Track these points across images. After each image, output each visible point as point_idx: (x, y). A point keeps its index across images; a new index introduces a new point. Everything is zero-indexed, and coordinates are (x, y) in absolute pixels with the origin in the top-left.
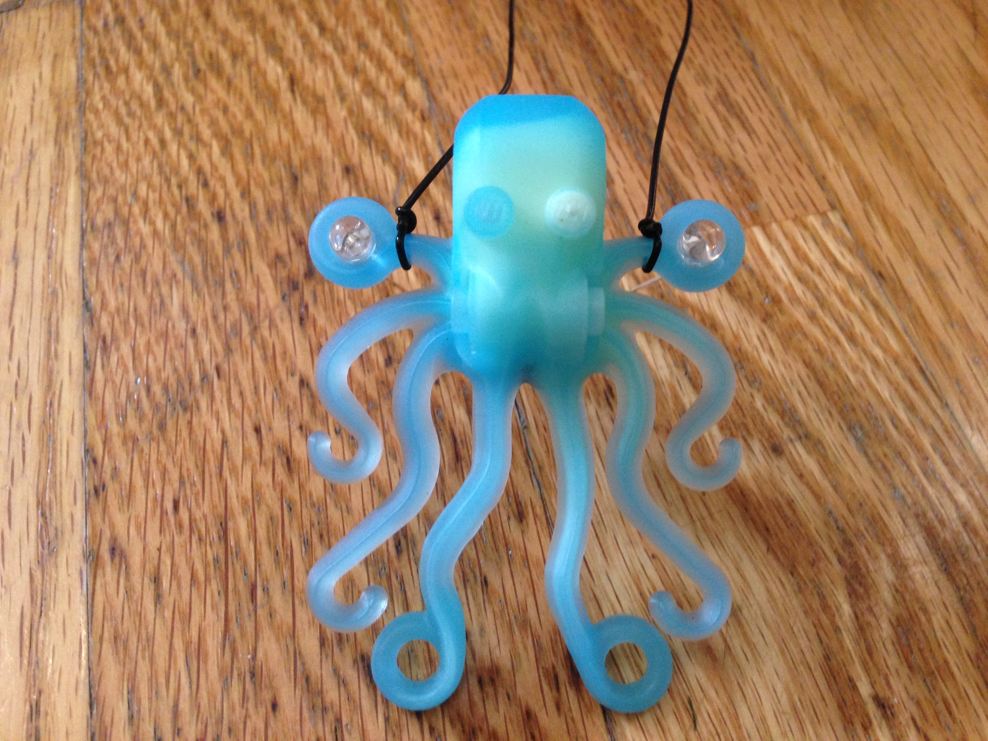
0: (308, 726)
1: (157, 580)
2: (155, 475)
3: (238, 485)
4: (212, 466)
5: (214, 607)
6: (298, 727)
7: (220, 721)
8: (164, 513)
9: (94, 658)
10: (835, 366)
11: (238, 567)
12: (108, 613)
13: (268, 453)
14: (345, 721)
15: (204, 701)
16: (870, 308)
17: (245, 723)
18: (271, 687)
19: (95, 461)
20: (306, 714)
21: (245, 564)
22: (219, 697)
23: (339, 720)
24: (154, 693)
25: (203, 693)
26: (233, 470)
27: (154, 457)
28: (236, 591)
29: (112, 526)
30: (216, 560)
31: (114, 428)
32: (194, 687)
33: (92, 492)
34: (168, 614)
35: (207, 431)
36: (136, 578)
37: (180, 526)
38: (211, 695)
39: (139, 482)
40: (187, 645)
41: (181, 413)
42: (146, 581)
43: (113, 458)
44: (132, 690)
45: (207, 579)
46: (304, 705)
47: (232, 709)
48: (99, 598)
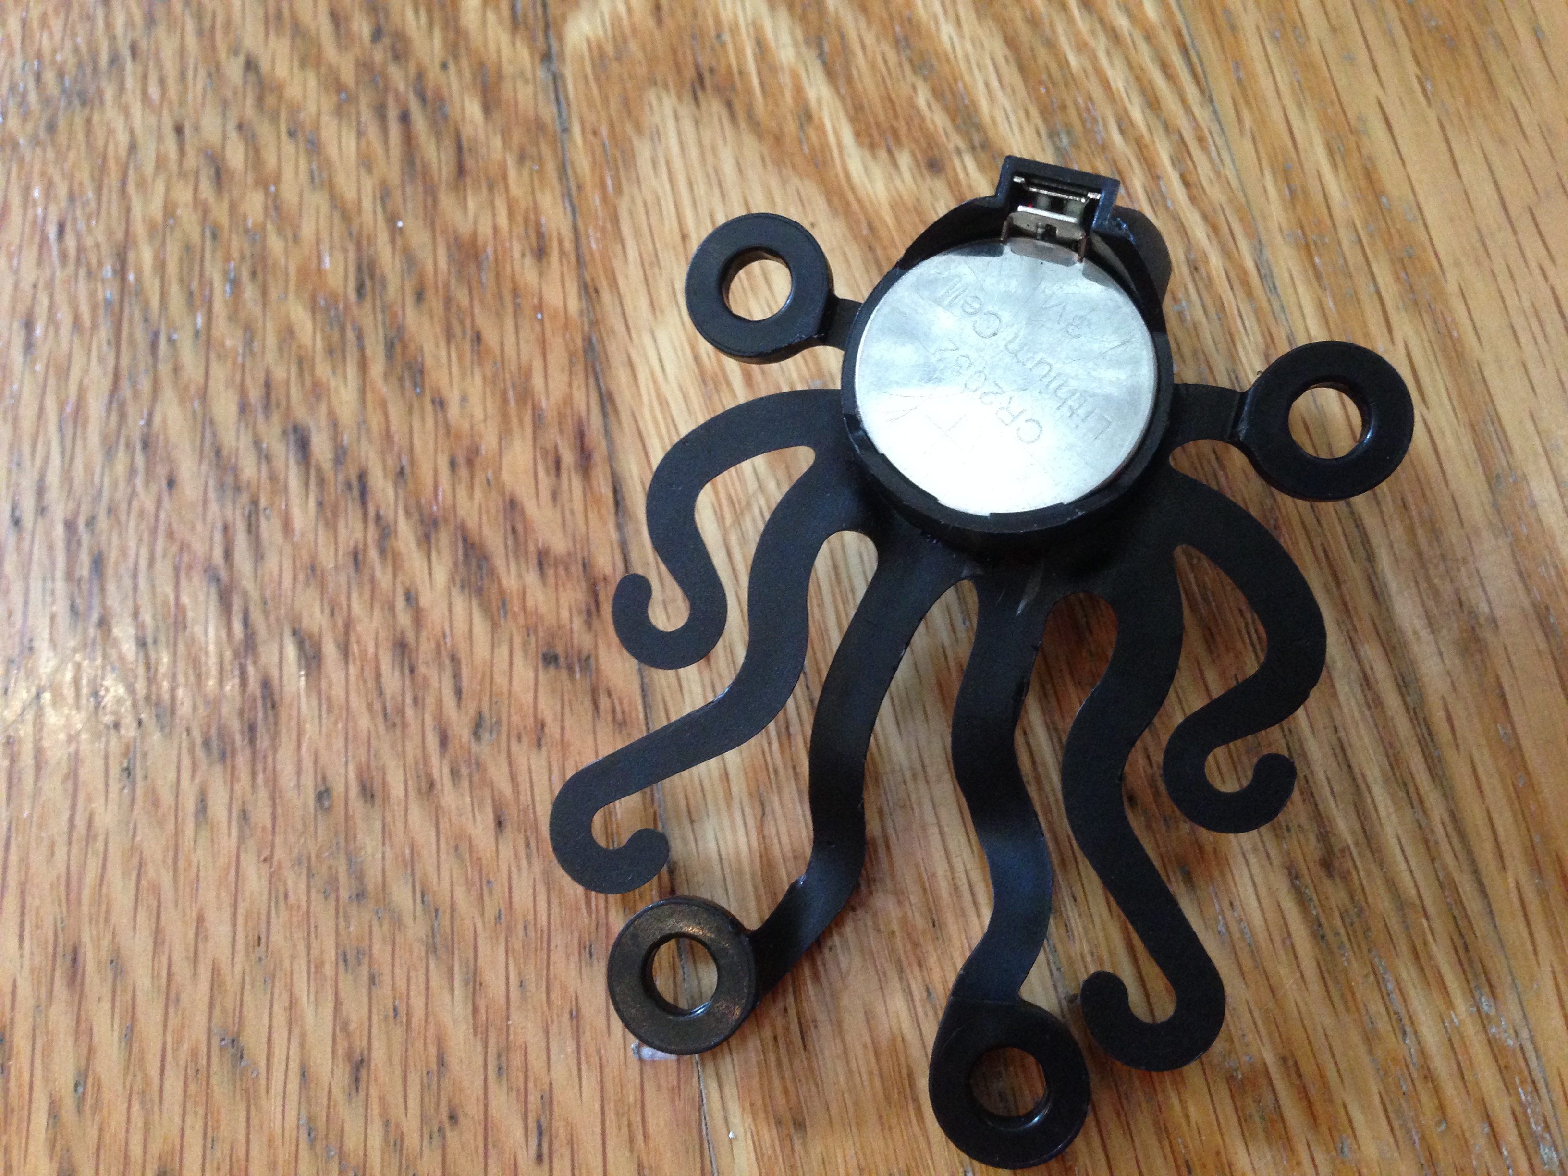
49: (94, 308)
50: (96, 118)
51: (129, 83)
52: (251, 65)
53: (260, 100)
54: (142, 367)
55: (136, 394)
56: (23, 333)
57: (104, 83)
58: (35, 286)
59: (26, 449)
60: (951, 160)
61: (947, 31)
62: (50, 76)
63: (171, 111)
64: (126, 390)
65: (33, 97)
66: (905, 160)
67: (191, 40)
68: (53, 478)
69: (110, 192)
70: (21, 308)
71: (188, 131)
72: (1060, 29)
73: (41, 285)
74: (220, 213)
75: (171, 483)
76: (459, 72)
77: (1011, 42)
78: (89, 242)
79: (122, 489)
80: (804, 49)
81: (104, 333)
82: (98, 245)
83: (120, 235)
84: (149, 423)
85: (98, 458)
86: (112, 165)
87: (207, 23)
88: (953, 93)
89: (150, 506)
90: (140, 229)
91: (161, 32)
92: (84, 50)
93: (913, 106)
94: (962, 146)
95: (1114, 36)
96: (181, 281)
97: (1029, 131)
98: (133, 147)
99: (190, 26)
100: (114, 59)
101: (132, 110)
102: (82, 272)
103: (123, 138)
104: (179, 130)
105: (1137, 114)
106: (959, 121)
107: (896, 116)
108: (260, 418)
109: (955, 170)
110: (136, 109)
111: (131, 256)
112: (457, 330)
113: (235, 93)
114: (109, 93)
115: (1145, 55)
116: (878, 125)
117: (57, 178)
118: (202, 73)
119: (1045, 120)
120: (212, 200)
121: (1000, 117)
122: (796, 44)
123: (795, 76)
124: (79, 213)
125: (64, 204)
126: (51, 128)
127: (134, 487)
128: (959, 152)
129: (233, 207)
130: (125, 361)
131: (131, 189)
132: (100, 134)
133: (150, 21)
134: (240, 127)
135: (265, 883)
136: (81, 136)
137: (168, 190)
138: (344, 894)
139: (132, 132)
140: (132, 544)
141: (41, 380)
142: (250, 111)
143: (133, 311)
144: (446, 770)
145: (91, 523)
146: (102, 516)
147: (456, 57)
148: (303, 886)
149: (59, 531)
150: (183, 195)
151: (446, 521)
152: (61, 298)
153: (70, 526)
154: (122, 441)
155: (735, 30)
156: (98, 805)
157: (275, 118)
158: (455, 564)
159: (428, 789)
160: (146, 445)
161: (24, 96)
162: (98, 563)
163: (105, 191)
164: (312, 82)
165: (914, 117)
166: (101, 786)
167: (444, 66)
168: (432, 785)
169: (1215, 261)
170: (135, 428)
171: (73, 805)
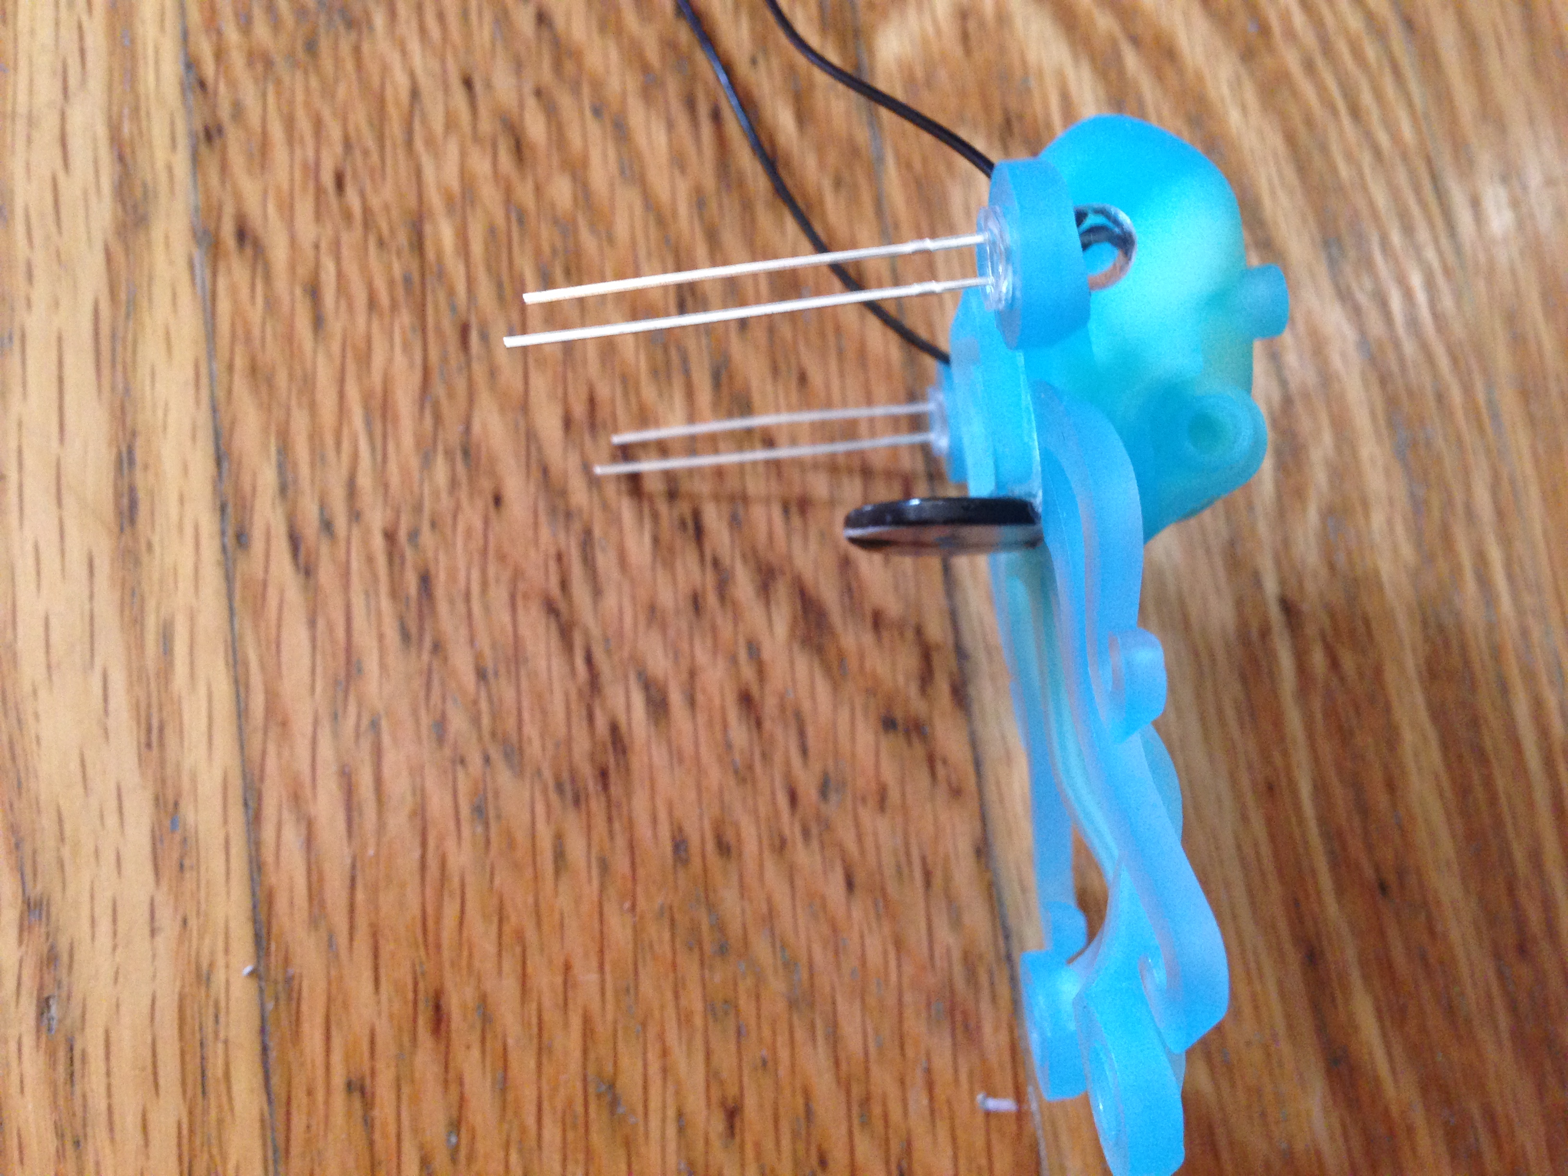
0: (545, 533)
1: (314, 292)
2: (304, 125)
3: (438, 168)
4: (395, 128)
5: (406, 347)
6: (530, 533)
7: (418, 509)
8: (319, 191)
9: (221, 394)
10: (1324, 149)
11: (442, 296)
12: (240, 332)
13: (486, 125)
14: (597, 532)
15: (395, 480)
16: (1387, 70)
17: (455, 517)
18: (493, 473)
19: (202, 84)
20: (543, 518)
21: (451, 293)
22: (416, 475)
23: (588, 533)
24: (318, 457)
25: (393, 467)
26: (430, 142)
27: (300, 97)
28: (439, 331)
29: (238, 197)
30: (407, 280)
31: (232, 35)
32: (379, 458)
33: (202, 135)
34: (336, 347)
35: (385, 69)
36: (281, 284)
37: (347, 216)
38: (405, 471)
39: (277, 132)
40: (367, 398)
41: (342, 29)
42: (298, 291)
43: (232, 84)
44: (285, 450)
45: (394, 307)
46: (542, 505)
47: (436, 495)
48: (224, 306)
49: (391, 283)
50: (366, 48)
51: (402, 11)
52: (543, 18)
53: (558, 64)
54: (454, 365)
55: (451, 395)
56: (308, 302)
58: (317, 247)
59: (329, 440)
63: (456, 56)
64: (439, 389)
68: (365, 481)
69: (395, 145)
70: (303, 271)
71: (478, 87)
72: (1331, 134)
73: (324, 245)
74: (525, 195)
75: (498, 500)
76: (770, 74)
78: (375, 202)
79: (446, 502)
81: (405, 318)
82: (387, 209)
83: (412, 202)
84: (467, 431)
85: (414, 463)
86: (393, 112)
89: (478, 524)
90: (435, 198)
96: (489, 268)
98: (415, 93)
101: (409, 46)
102: (372, 239)
103: (402, 80)
104: (468, 83)
105: (1396, 237)
108: (587, 438)
110: (414, 46)
111: (428, 229)
112: (783, 367)
113: (528, 50)
114: (379, 20)
117: (326, 115)
118: (488, 17)
120: (514, 177)
121: (1280, 215)
124: (359, 164)
125: (339, 149)
127: (458, 501)
129: (539, 190)
130: (435, 355)
131: (419, 144)
132: (373, 68)
134: (538, 94)
135: (629, 931)
136: (349, 65)
137: (463, 154)
138: (708, 948)
139: (412, 76)
140: (461, 564)
141: (338, 362)
142: (547, 74)
143: (438, 298)
144: (797, 830)
145: (414, 535)
146: (426, 528)
147: (765, 52)
148: (667, 936)
149: (378, 542)
150: (481, 165)
151: (783, 573)
153: (390, 536)
154: (440, 448)
156: (450, 844)
157: (576, 89)
158: (795, 618)
159: (781, 846)
160: (466, 453)
162: (426, 580)
163: (388, 143)
164: (614, 55)
166: (452, 825)
167: (754, 62)
168: (783, 843)
170: (453, 433)
171: (424, 844)
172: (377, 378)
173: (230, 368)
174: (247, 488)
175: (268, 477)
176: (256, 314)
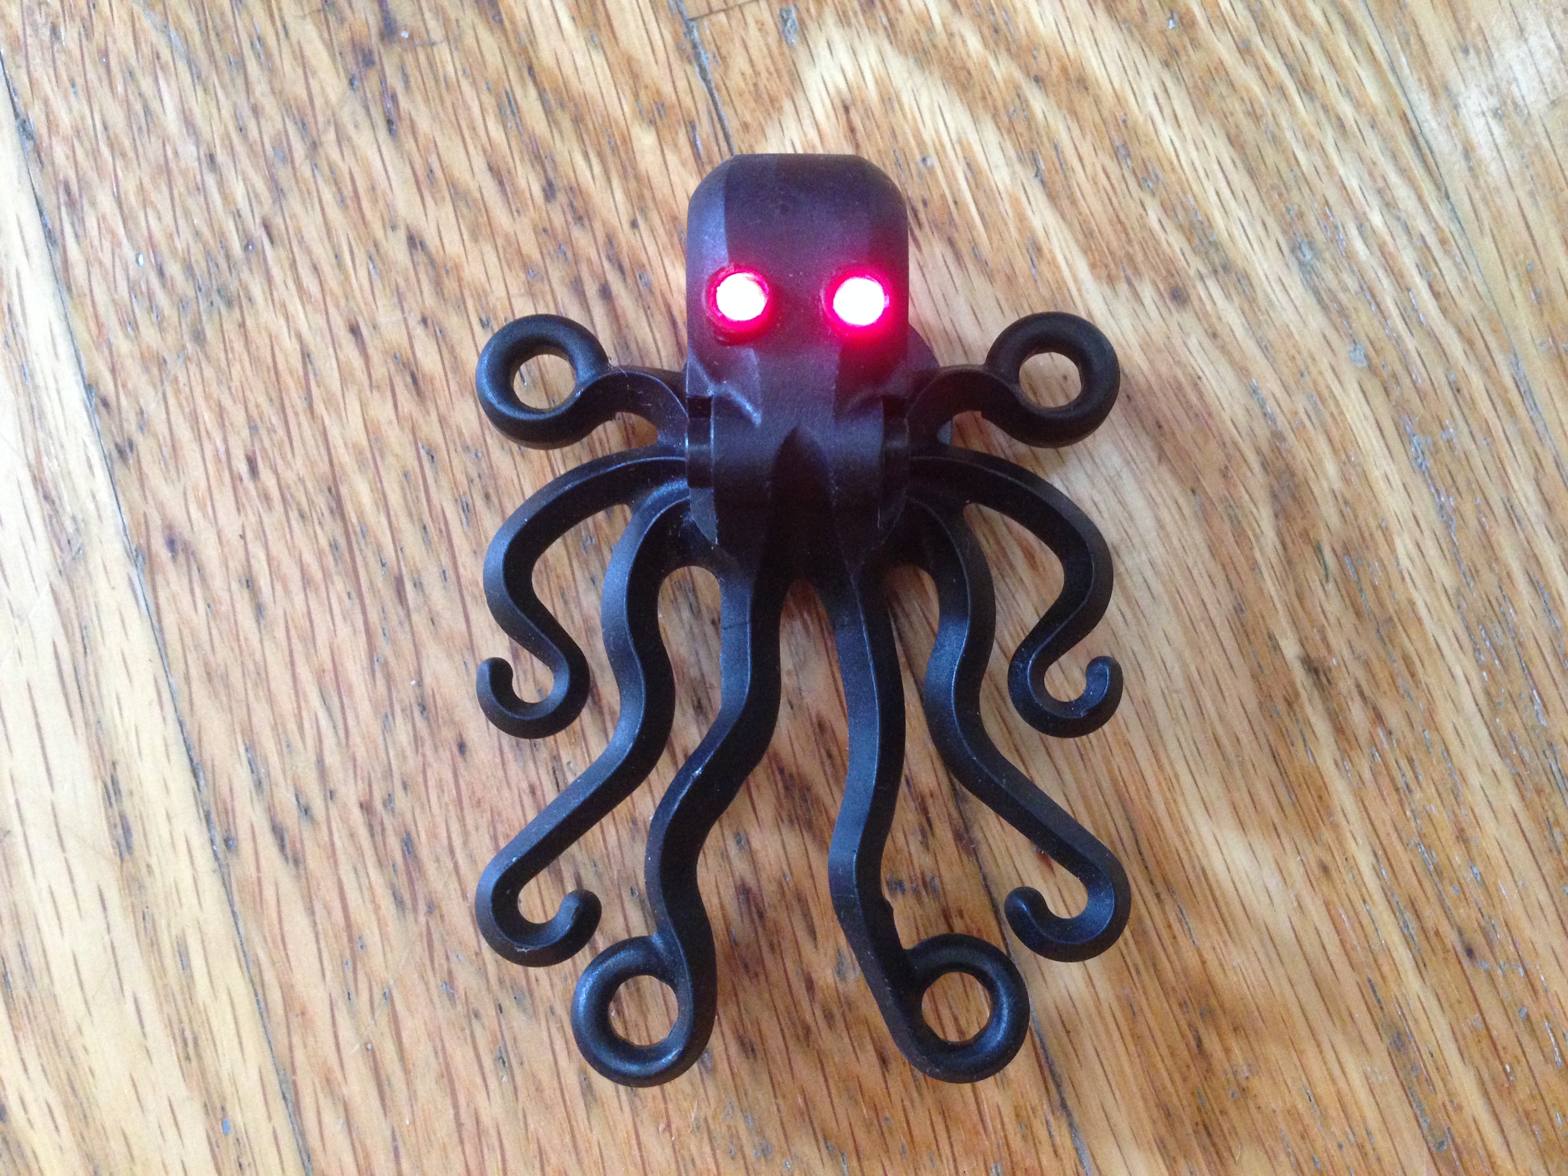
49: (319, 555)
50: (249, 322)
51: (276, 273)
52: (414, 242)
53: (438, 284)
54: (394, 621)
55: (397, 654)
56: (246, 593)
57: (245, 275)
58: (243, 537)
59: (292, 727)
60: (1194, 287)
61: (1166, 132)
62: (174, 269)
63: (337, 305)
64: (385, 649)
65: (162, 298)
66: (1147, 292)
67: (335, 214)
68: (332, 759)
69: (296, 414)
70: (236, 564)
71: (365, 331)
72: (1284, 122)
73: (250, 535)
74: (431, 430)
75: (462, 747)
76: (652, 230)
77: (1234, 140)
78: (289, 477)
79: (413, 762)
80: (1018, 167)
81: (339, 586)
82: (302, 480)
83: (324, 467)
84: (420, 684)
85: (376, 729)
86: (289, 381)
87: (348, 191)
88: (1185, 209)
89: (448, 776)
90: (344, 457)
91: (294, 203)
92: (206, 231)
93: (1145, 226)
94: (1204, 271)
95: (1341, 125)
96: (410, 515)
97: (1270, 245)
98: (306, 356)
99: (328, 195)
100: (248, 244)
101: (291, 309)
102: (294, 515)
103: (290, 345)
104: (354, 330)
105: (1376, 219)
106: (1196, 241)
107: (1129, 241)
109: (1200, 299)
110: (296, 307)
111: (344, 490)
113: (407, 280)
114: (257, 290)
115: (1374, 148)
116: (1112, 253)
117: (227, 402)
118: (361, 256)
119: (1285, 232)
120: (417, 414)
121: (1237, 232)
122: (1009, 164)
123: (1015, 202)
124: (267, 443)
125: (245, 432)
126: (199, 337)
127: (424, 755)
128: (1202, 278)
129: (443, 421)
130: (374, 617)
131: (320, 407)
132: (261, 341)
133: (278, 192)
134: (424, 321)
135: (669, 1151)
136: (238, 346)
137: (363, 406)
138: (751, 1154)
139: (299, 337)
140: (440, 820)
141: (285, 648)
142: (430, 300)
143: (367, 558)
144: (820, 1016)
145: (388, 801)
146: (399, 793)
147: (643, 210)
148: (707, 1149)
149: (357, 816)
150: (383, 411)
152: (278, 549)
153: (366, 807)
154: (397, 708)
155: (940, 151)
156: (481, 1099)
157: (461, 305)
159: (805, 1035)
160: (423, 708)
161: (150, 297)
162: (408, 844)
163: (290, 412)
164: (492, 259)
165: (1150, 242)
166: (479, 1081)
167: (634, 224)
168: (807, 1030)
169: (1477, 381)
170: (406, 691)
171: (456, 1106)
172: (325, 654)
173: (187, 678)
174: (225, 790)
175: (242, 778)
176: (200, 619)
